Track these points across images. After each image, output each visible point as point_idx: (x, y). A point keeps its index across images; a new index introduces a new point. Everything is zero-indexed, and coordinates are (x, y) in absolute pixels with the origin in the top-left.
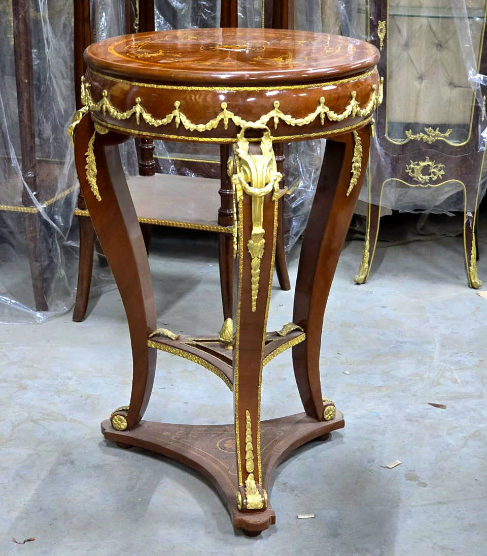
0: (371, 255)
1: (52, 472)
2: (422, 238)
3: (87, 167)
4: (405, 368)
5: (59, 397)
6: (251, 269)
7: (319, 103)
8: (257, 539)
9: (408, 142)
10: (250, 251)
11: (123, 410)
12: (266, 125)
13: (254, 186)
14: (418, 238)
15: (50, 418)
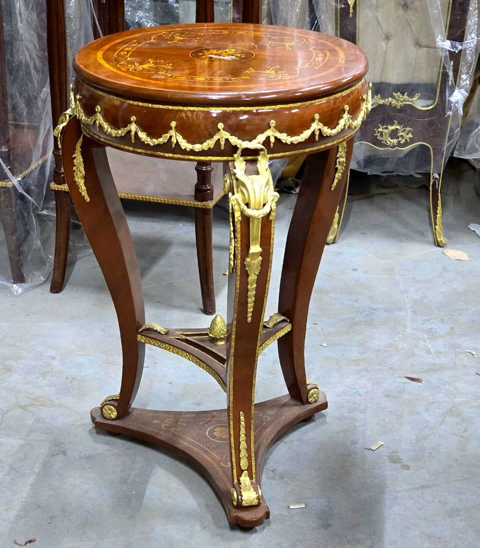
0: (340, 216)
1: (46, 465)
2: (385, 191)
3: (74, 168)
4: (380, 338)
5: (45, 379)
6: (248, 284)
7: (313, 120)
8: (252, 534)
9: (377, 107)
10: (247, 268)
11: (113, 400)
12: (262, 144)
13: (252, 208)
14: (382, 191)
15: (38, 404)
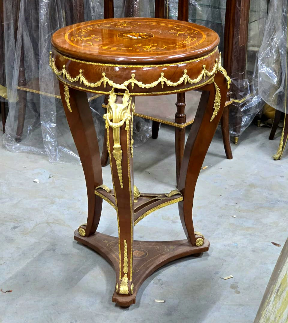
0: (284, 144)
3: (65, 93)
4: (271, 218)
5: (68, 211)
6: (117, 166)
10: (114, 156)
11: (84, 225)
12: (126, 87)
15: (57, 223)
